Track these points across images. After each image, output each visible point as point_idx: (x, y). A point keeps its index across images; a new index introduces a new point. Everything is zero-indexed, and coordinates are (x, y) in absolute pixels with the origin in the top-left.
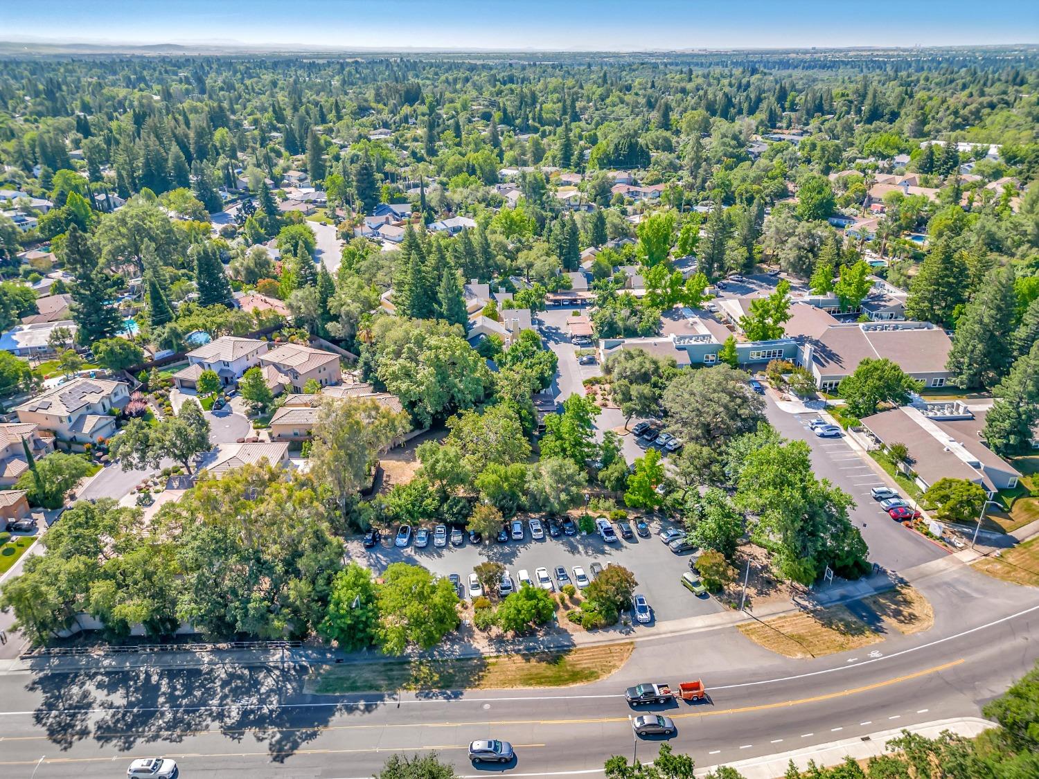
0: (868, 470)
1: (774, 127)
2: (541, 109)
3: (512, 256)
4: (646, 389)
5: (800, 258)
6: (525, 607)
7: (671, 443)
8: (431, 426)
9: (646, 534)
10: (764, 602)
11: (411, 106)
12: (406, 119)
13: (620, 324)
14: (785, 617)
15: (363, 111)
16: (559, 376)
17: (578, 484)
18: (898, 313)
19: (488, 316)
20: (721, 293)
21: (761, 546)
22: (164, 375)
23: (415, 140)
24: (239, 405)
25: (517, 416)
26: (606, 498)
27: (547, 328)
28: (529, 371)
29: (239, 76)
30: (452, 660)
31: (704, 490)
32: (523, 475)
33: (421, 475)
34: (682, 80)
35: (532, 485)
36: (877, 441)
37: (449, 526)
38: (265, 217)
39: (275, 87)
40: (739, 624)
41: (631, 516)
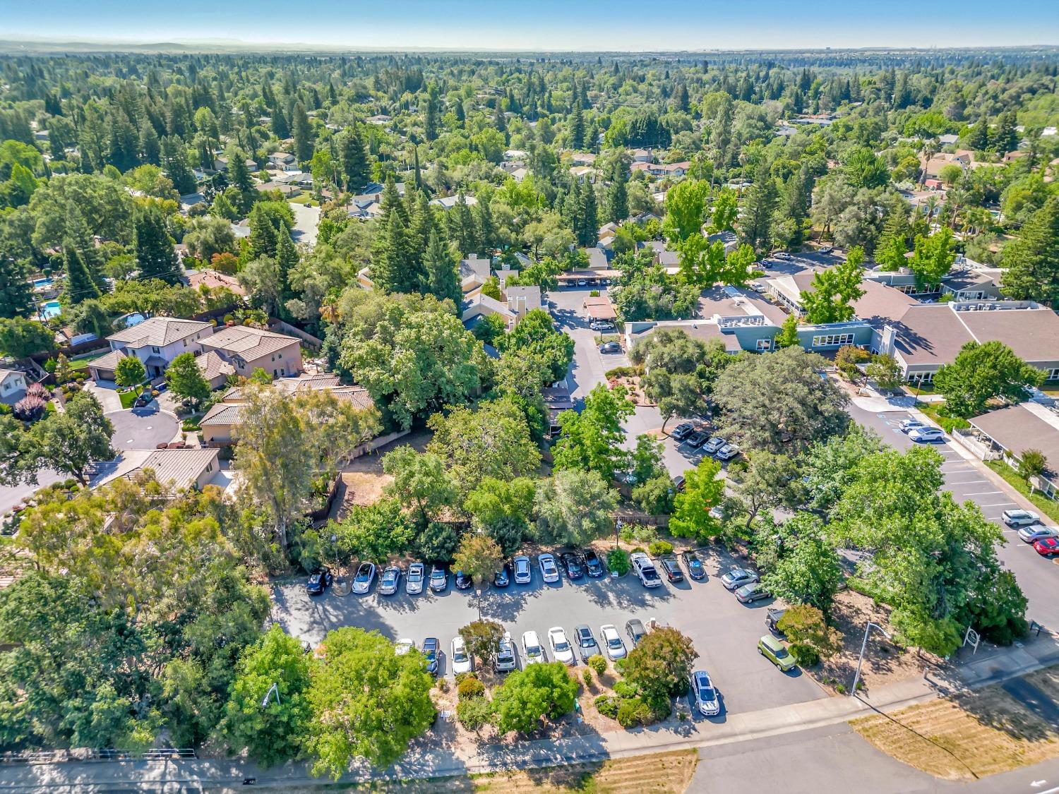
0: (990, 486)
1: (800, 112)
2: (550, 96)
3: (518, 229)
4: (691, 380)
5: (860, 231)
6: (533, 698)
7: (724, 450)
8: (411, 427)
9: (701, 577)
10: (883, 683)
11: (412, 93)
12: (406, 105)
13: (651, 303)
14: (918, 707)
15: (361, 97)
16: (575, 367)
17: (606, 506)
18: (988, 292)
19: (488, 294)
20: (767, 273)
21: (862, 593)
22: (75, 365)
23: (415, 124)
24: (168, 403)
25: (523, 414)
26: (643, 524)
27: (560, 311)
28: (538, 357)
29: (236, 69)
30: (421, 780)
31: (782, 516)
32: (530, 494)
33: (391, 493)
34: (697, 72)
35: (545, 509)
36: (996, 447)
37: (428, 563)
38: (238, 194)
39: (272, 78)
40: (852, 718)
41: (679, 549)
